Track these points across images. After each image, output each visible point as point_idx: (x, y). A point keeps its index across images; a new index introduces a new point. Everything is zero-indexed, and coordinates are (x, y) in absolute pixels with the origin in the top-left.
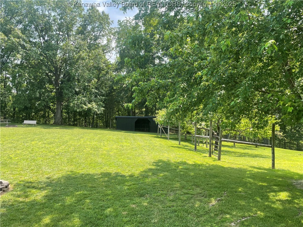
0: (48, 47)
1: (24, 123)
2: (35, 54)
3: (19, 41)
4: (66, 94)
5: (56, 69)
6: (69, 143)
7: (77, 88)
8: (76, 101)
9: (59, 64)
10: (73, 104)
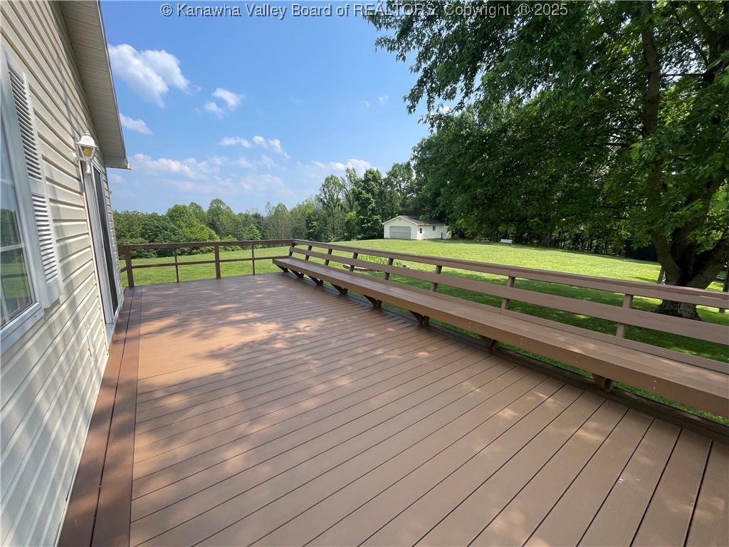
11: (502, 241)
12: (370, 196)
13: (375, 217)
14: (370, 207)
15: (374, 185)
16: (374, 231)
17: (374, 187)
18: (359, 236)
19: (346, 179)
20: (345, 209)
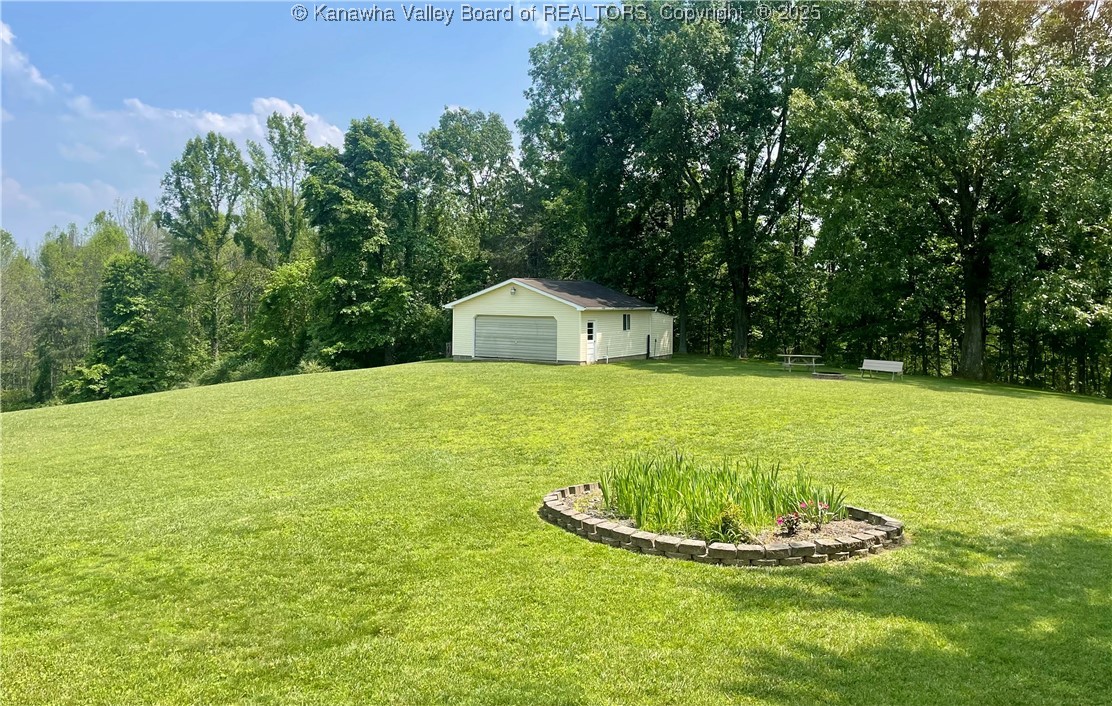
0: (938, 111)
1: (864, 368)
2: (897, 140)
3: (850, 106)
4: (1005, 268)
5: (964, 180)
6: (1036, 443)
7: (1045, 245)
8: (1044, 291)
9: (976, 163)
10: (1034, 303)
11: (869, 364)
12: (366, 208)
13: (388, 282)
14: (370, 246)
15: (384, 173)
16: (383, 331)
17: (384, 181)
18: (330, 350)
19: (268, 150)
20: (262, 253)
